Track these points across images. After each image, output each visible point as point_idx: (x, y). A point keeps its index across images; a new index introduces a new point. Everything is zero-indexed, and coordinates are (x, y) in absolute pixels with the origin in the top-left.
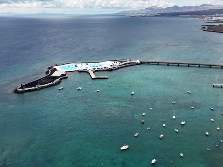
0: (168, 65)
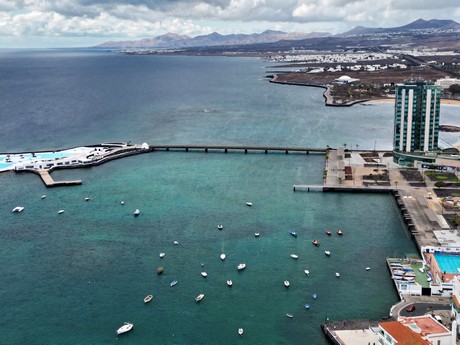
0: (206, 151)
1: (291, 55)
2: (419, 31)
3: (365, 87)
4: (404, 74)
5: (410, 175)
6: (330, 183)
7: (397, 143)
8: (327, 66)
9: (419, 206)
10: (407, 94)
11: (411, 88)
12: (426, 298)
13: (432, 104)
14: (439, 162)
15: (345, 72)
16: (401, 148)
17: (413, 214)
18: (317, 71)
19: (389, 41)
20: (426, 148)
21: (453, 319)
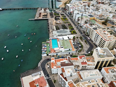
5: (51, 15)
16: (50, 8)
17: (50, 26)
20: (54, 8)
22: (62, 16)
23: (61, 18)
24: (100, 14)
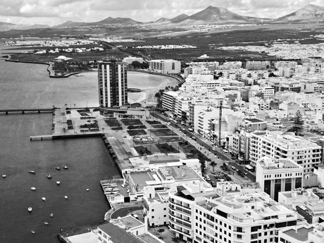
1: (21, 40)
2: (110, 25)
3: (77, 64)
4: (102, 55)
5: (112, 123)
6: (58, 133)
7: (101, 102)
8: (48, 49)
9: (119, 143)
10: (105, 68)
11: (108, 64)
12: (127, 204)
13: (122, 74)
14: (129, 113)
15: (62, 53)
16: (104, 105)
17: (115, 149)
18: (41, 52)
19: (90, 32)
20: (120, 104)
21: (145, 215)
22: (154, 127)
23: (151, 131)
24: (286, 116)
